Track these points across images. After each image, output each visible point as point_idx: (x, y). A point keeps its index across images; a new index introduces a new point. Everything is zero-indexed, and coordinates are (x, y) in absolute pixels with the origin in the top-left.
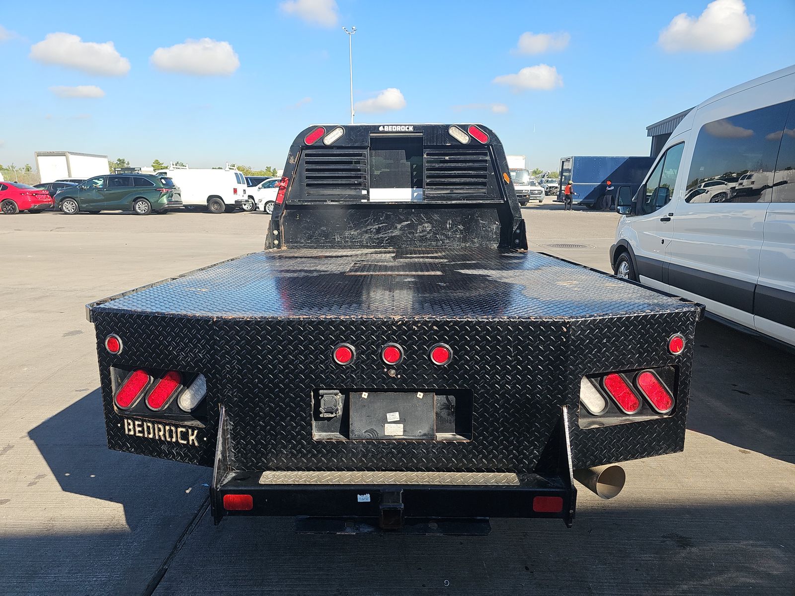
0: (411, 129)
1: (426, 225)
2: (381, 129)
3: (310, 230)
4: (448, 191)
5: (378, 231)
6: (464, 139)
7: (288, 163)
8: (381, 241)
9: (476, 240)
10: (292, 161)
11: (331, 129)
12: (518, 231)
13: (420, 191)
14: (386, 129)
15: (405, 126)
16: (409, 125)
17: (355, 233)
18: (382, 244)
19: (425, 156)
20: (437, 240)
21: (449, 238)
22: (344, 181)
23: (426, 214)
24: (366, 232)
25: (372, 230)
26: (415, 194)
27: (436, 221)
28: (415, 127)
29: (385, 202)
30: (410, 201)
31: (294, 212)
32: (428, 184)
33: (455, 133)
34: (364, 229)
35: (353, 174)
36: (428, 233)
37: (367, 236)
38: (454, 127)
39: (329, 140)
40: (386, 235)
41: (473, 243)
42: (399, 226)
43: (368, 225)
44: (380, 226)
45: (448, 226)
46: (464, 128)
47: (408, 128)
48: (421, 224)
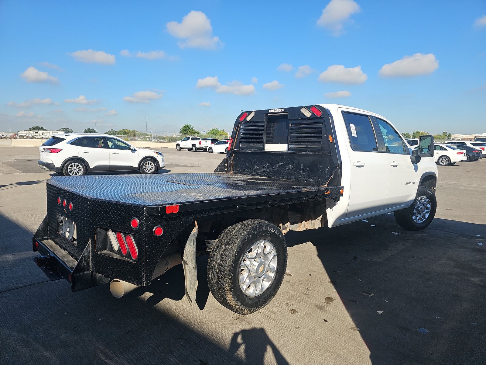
0: (283, 110)
1: (290, 166)
2: (270, 111)
3: (242, 165)
4: (305, 146)
5: (268, 167)
6: (308, 114)
7: (233, 130)
8: (269, 172)
9: (316, 178)
10: (234, 130)
11: (250, 113)
14: (272, 111)
15: (280, 109)
16: (282, 109)
17: (259, 168)
19: (290, 125)
20: (295, 175)
21: (301, 175)
23: (290, 159)
24: (263, 168)
25: (265, 166)
27: (295, 164)
28: (285, 109)
29: (270, 151)
30: (286, 151)
31: (237, 155)
32: (291, 142)
33: (304, 111)
34: (263, 166)
35: (258, 136)
36: (291, 170)
37: (263, 170)
38: (303, 108)
39: (248, 119)
40: (271, 170)
41: (314, 179)
42: (277, 166)
43: (264, 164)
44: (269, 164)
45: (301, 167)
46: (308, 108)
47: (282, 110)
48: (288, 165)
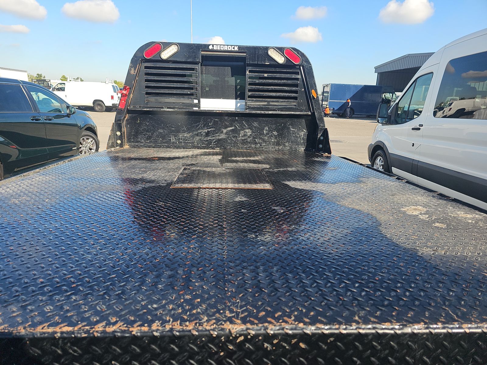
0: (236, 49)
1: (247, 131)
2: (211, 47)
3: (149, 132)
4: (266, 103)
5: (207, 134)
6: (280, 59)
7: (129, 73)
8: (210, 142)
9: (287, 144)
10: (132, 72)
11: (167, 45)
12: (322, 138)
13: (243, 102)
14: (215, 48)
15: (232, 46)
16: (234, 46)
17: (188, 135)
18: (211, 146)
19: (247, 73)
20: (256, 143)
21: (265, 142)
22: (178, 91)
23: (247, 122)
24: (197, 135)
25: (202, 133)
26: (239, 105)
27: (255, 127)
28: (239, 47)
29: (213, 110)
30: (234, 110)
31: (135, 116)
32: (249, 97)
33: (273, 54)
34: (196, 133)
35: (186, 85)
36: (249, 137)
37: (198, 138)
38: (272, 49)
39: (166, 55)
40: (213, 138)
41: (285, 146)
42: (225, 131)
43: (199, 129)
44: (209, 130)
45: (265, 132)
46: (280, 50)
47: (234, 48)
48: (244, 129)
